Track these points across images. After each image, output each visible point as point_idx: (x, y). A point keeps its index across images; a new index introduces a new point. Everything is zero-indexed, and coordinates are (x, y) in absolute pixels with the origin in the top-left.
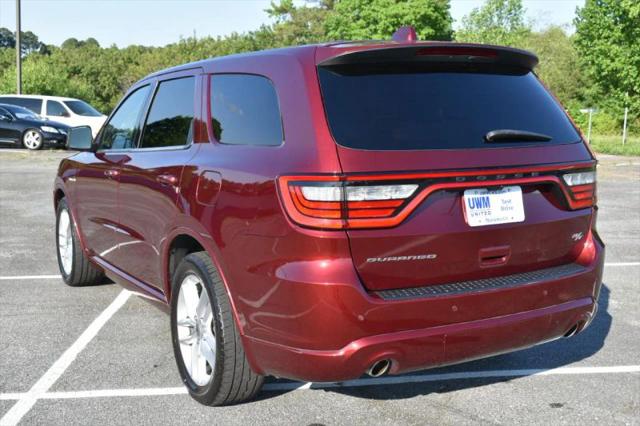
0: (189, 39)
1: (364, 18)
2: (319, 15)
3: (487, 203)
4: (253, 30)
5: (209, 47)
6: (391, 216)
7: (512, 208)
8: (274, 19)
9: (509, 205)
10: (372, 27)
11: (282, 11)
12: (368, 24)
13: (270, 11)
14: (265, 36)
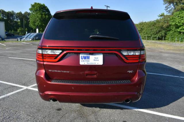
0: (142, 22)
1: (180, 17)
2: (170, 16)
3: (88, 58)
4: (155, 20)
5: (146, 23)
6: (54, 59)
7: (98, 60)
8: (160, 18)
9: (97, 59)
10: (182, 19)
11: (161, 16)
12: (181, 18)
13: (159, 16)
14: (158, 21)
